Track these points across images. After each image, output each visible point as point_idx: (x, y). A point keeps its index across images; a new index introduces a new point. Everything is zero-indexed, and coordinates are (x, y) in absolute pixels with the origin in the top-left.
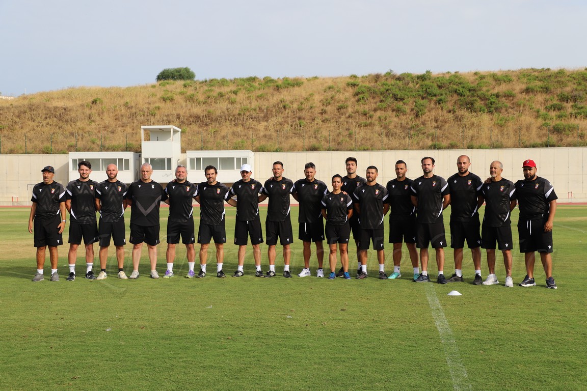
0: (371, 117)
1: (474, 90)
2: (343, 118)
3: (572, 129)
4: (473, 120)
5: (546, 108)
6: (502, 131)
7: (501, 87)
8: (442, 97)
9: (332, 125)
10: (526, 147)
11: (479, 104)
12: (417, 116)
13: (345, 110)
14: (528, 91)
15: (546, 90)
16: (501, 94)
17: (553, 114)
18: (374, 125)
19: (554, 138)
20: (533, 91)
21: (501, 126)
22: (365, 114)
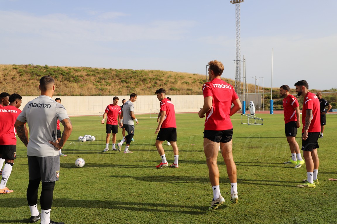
0: (28, 82)
1: (69, 74)
2: (15, 82)
3: (106, 89)
4: (71, 85)
5: (96, 82)
6: (82, 89)
7: (78, 73)
8: (57, 76)
9: (11, 85)
10: (92, 95)
11: (71, 79)
13: (15, 79)
14: (88, 75)
15: (94, 75)
16: (79, 76)
17: (99, 84)
18: (31, 86)
19: (101, 93)
20: (90, 75)
21: (82, 87)
22: (25, 81)
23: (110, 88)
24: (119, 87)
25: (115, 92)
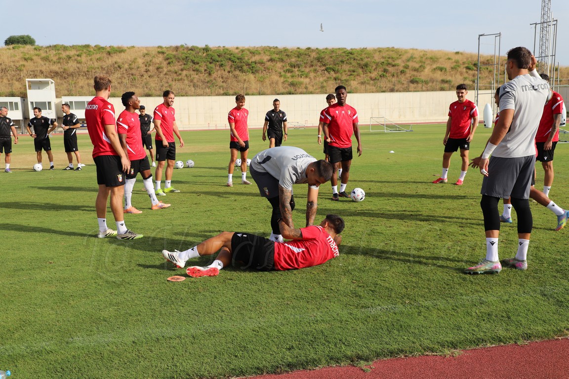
0: (180, 74)
1: (241, 59)
2: (162, 75)
3: (301, 83)
4: (245, 77)
5: (284, 71)
6: (262, 84)
7: (255, 57)
8: (223, 62)
9: (155, 78)
11: (245, 68)
12: (210, 74)
13: (162, 70)
14: (271, 60)
15: (282, 60)
16: (257, 62)
17: (289, 75)
18: (184, 80)
19: (292, 89)
20: (274, 60)
21: (262, 81)
22: (176, 73)
23: (307, 80)
24: (321, 79)
25: (315, 88)
